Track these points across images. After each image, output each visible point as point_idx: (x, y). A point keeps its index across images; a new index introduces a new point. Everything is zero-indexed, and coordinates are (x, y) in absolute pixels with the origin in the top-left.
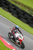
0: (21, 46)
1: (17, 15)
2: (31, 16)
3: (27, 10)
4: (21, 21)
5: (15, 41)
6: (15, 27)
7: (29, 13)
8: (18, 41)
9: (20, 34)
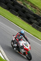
0: (27, 57)
9: (26, 42)
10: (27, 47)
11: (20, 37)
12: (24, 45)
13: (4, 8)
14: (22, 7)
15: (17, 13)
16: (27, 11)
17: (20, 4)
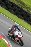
1: (6, 6)
2: (19, 8)
3: (15, 2)
4: (10, 12)
5: (14, 39)
6: (14, 25)
7: (17, 4)
8: (17, 39)
9: (19, 32)
10: (20, 36)
11: (15, 28)
12: (18, 35)
13: (13, 14)
14: (27, 13)
15: (23, 17)
16: (30, 16)
17: (25, 10)
